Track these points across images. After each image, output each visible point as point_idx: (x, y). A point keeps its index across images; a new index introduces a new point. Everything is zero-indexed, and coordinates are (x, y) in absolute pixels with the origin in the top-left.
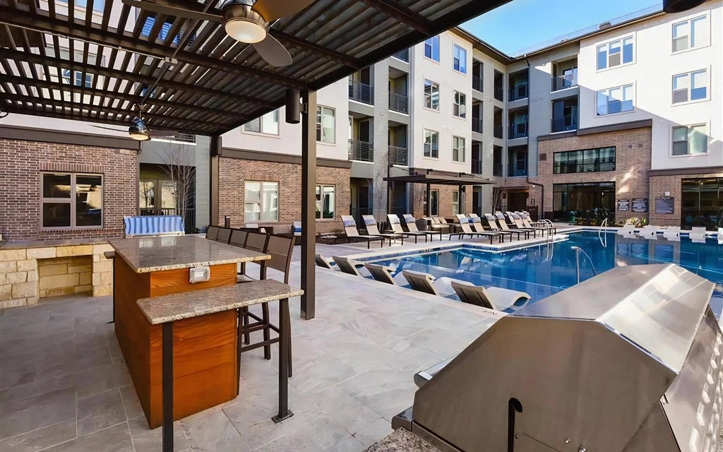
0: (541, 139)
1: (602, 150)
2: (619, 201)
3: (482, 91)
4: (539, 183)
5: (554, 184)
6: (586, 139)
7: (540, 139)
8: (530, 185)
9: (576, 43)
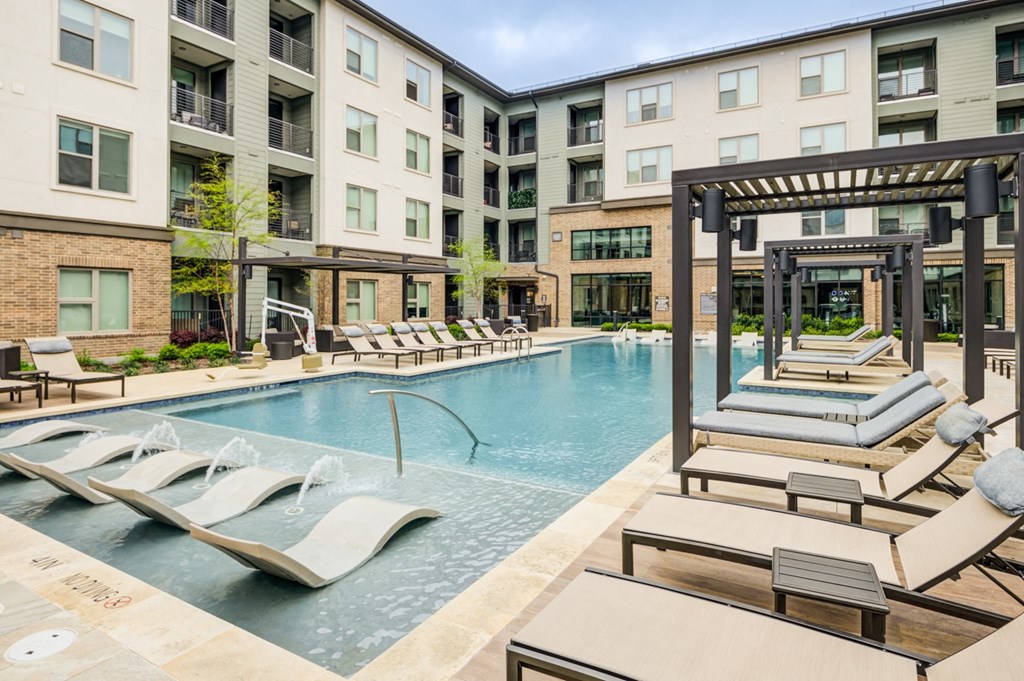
0: (555, 211)
1: (634, 231)
2: (657, 298)
3: (462, 136)
4: (551, 272)
5: (573, 275)
6: (614, 215)
7: (553, 211)
8: (540, 276)
9: (598, 84)
